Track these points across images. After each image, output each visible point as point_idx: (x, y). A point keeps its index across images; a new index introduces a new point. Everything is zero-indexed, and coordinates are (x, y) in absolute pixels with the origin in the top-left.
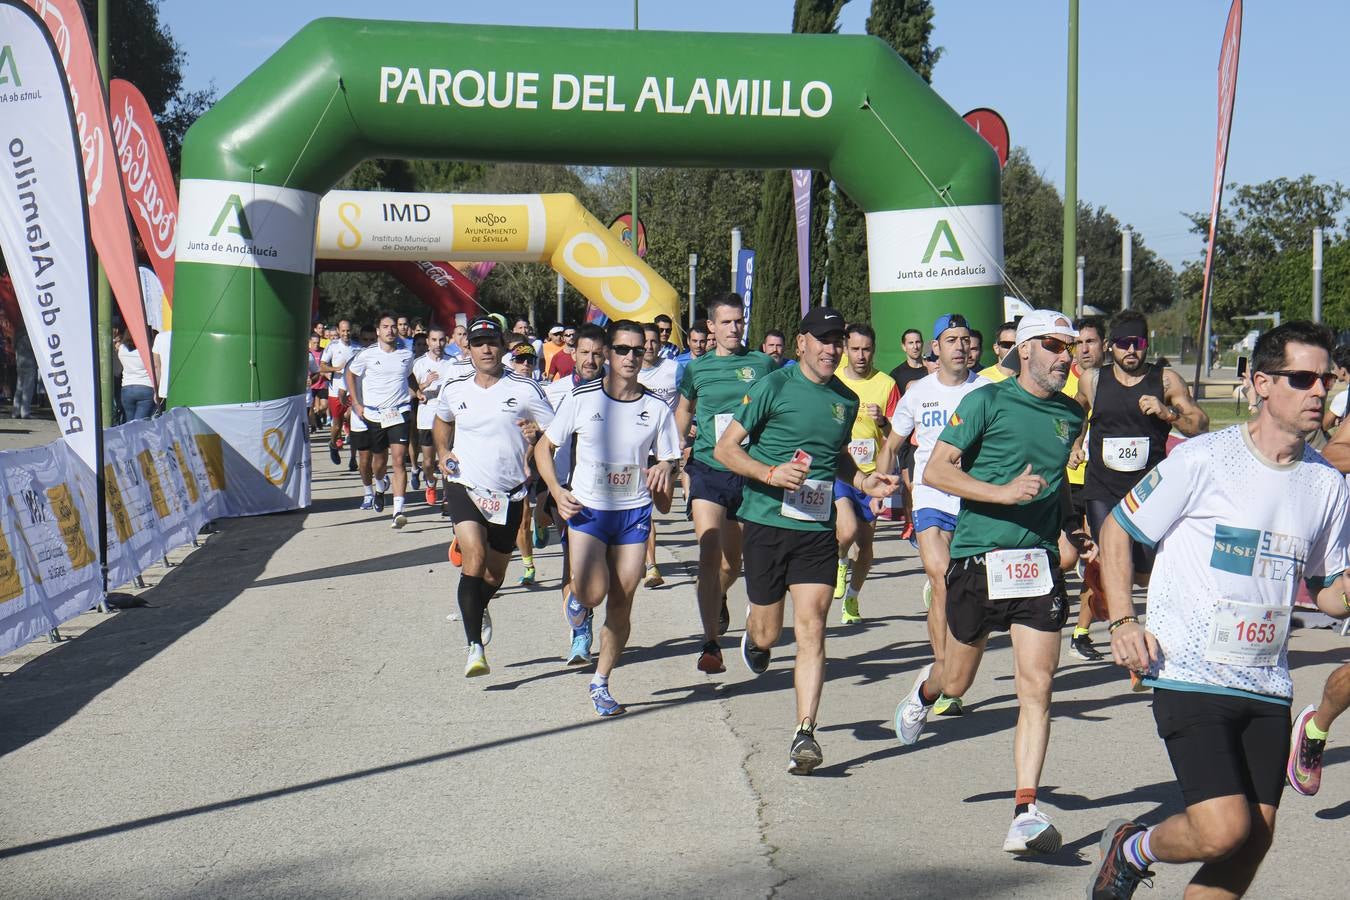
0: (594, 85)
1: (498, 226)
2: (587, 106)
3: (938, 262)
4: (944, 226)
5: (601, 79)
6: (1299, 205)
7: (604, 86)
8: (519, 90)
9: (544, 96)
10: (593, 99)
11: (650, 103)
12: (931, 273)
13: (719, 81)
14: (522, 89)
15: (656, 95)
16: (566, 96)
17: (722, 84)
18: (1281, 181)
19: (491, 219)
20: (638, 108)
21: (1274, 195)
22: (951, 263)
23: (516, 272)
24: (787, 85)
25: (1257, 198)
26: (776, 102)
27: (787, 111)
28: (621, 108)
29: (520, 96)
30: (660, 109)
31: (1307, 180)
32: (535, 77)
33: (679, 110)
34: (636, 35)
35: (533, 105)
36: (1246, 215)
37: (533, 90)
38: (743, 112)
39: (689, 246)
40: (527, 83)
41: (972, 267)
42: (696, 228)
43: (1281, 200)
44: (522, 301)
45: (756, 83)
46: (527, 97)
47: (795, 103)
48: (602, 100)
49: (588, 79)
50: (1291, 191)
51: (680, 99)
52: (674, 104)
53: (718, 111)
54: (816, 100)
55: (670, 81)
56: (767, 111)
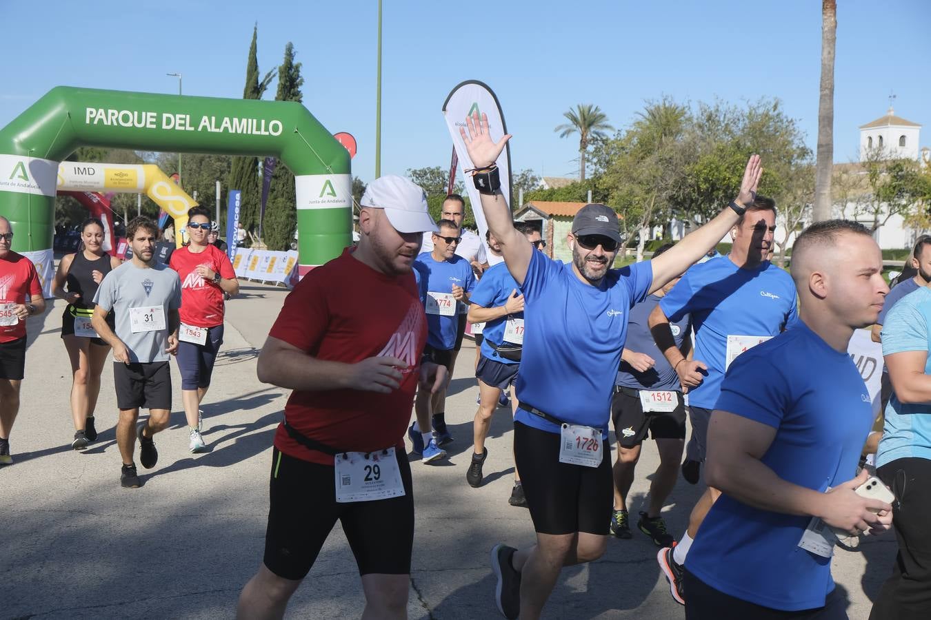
0: (180, 119)
1: (124, 177)
2: (178, 128)
3: (326, 197)
4: (328, 182)
5: (183, 116)
6: (435, 178)
7: (185, 119)
8: (148, 120)
9: (159, 123)
10: (180, 125)
11: (205, 127)
12: (323, 202)
13: (234, 119)
14: (149, 120)
15: (207, 124)
16: (168, 123)
17: (236, 120)
18: (429, 168)
19: (121, 175)
20: (200, 129)
21: (426, 174)
22: (331, 198)
23: (119, 197)
24: (263, 122)
25: (419, 175)
26: (259, 129)
27: (263, 133)
28: (192, 129)
29: (148, 122)
30: (209, 130)
31: (438, 169)
32: (155, 114)
33: (217, 130)
34: (181, 97)
35: (154, 126)
36: (415, 181)
37: (154, 120)
38: (245, 132)
39: (192, 188)
40: (152, 117)
41: (340, 199)
42: (196, 180)
43: (428, 176)
44: (122, 209)
45: (250, 120)
46: (151, 123)
47: (267, 129)
48: (184, 125)
49: (178, 116)
50: (432, 172)
51: (218, 126)
52: (215, 128)
53: (234, 132)
54: (276, 128)
55: (213, 118)
56: (255, 132)
